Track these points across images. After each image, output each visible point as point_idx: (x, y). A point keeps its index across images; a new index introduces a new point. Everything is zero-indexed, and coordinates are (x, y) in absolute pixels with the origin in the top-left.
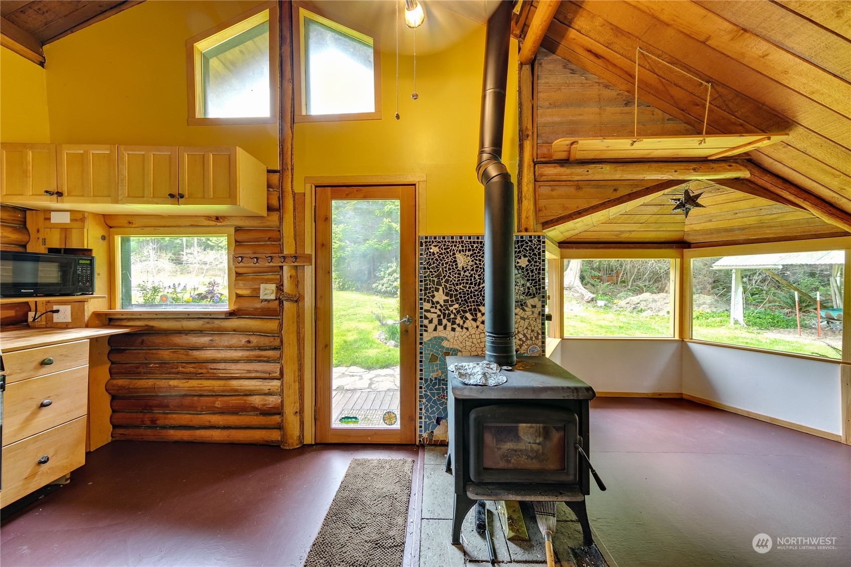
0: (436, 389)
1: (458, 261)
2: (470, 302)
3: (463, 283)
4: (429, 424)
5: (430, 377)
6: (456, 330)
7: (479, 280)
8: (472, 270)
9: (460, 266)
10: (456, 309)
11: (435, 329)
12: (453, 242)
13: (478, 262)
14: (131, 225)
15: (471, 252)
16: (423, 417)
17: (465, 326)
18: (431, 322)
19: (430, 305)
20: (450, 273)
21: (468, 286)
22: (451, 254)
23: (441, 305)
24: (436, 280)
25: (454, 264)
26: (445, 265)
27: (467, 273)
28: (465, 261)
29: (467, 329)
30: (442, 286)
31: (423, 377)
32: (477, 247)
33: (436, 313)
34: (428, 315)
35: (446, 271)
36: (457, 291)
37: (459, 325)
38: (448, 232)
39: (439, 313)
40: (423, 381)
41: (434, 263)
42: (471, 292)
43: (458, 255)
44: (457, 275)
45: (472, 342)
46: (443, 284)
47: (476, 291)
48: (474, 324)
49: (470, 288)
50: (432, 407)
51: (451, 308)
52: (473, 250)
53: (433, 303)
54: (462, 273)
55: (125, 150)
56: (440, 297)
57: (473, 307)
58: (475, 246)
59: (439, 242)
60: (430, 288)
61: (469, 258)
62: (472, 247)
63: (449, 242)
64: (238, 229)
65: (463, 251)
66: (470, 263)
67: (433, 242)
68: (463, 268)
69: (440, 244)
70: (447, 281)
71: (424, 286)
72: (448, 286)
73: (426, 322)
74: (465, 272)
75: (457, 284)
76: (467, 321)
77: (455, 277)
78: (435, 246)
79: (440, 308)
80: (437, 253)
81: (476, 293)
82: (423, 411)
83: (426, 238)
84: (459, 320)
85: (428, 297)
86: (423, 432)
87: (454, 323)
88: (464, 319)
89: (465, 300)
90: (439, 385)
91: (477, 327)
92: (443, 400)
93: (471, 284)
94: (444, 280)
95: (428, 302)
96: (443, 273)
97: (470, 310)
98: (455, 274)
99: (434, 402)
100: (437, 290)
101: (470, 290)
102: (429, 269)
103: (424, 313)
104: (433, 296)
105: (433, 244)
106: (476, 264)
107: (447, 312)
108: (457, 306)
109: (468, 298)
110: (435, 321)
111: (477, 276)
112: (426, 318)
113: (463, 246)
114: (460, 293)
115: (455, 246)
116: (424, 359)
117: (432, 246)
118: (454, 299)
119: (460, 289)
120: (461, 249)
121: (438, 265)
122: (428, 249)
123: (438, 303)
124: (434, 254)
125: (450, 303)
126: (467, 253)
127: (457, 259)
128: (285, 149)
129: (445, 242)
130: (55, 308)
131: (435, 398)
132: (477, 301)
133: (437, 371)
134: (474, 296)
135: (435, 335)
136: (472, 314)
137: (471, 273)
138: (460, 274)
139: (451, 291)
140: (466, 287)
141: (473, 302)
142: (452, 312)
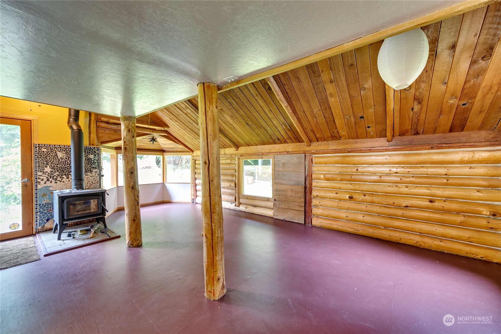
0: (46, 208)
1: (58, 155)
2: (65, 171)
3: (61, 164)
4: (42, 223)
5: (42, 203)
6: (58, 182)
7: (69, 163)
8: (66, 159)
9: (59, 157)
10: (57, 174)
11: (45, 183)
12: (55, 147)
13: (69, 156)
15: (65, 152)
16: (38, 221)
17: (63, 180)
18: (42, 180)
19: (42, 173)
20: (54, 160)
21: (64, 165)
22: (54, 152)
23: (48, 173)
24: (45, 163)
25: (56, 156)
26: (51, 157)
27: (63, 160)
28: (62, 155)
29: (64, 182)
30: (49, 165)
31: (38, 204)
32: (68, 150)
33: (45, 176)
34: (40, 177)
35: (51, 159)
36: (57, 167)
37: (59, 181)
38: (52, 142)
39: (47, 176)
40: (38, 206)
41: (44, 155)
42: (66, 167)
43: (58, 153)
44: (57, 161)
45: (67, 187)
46: (49, 164)
47: (68, 167)
48: (68, 180)
49: (65, 166)
50: (43, 215)
51: (54, 174)
52: (66, 151)
53: (43, 172)
54: (61, 160)
56: (48, 169)
57: (67, 173)
58: (67, 149)
59: (47, 147)
60: (42, 166)
61: (64, 154)
62: (66, 150)
63: (53, 147)
65: (61, 151)
66: (65, 156)
67: (43, 147)
68: (61, 158)
69: (47, 148)
70: (52, 163)
71: (38, 165)
72: (52, 165)
73: (39, 180)
74: (62, 159)
75: (58, 164)
76: (63, 179)
77: (57, 162)
78: (45, 148)
79: (48, 174)
80: (46, 151)
81: (68, 168)
82: (38, 218)
83: (39, 145)
84: (59, 178)
85: (40, 170)
86: (38, 227)
87: (56, 180)
88: (62, 178)
89: (62, 171)
90: (48, 206)
91: (69, 181)
92: (50, 211)
93: (66, 164)
94: (50, 163)
95: (41, 172)
96: (50, 160)
97: (65, 174)
98: (57, 160)
99: (45, 213)
100: (46, 167)
101: (65, 167)
102: (40, 158)
103: (38, 177)
104: (44, 169)
105: (43, 148)
106: (68, 156)
107: (52, 176)
108: (58, 173)
109: (64, 170)
110: (45, 180)
111: (68, 161)
112: (39, 178)
113: (61, 149)
114: (59, 168)
115: (56, 149)
116: (38, 196)
117: (42, 149)
118: (56, 170)
119: (60, 166)
120: (60, 150)
121: (46, 156)
122: (40, 149)
123: (46, 172)
124: (44, 152)
125: (54, 172)
126: (63, 152)
127: (57, 154)
129: (51, 147)
131: (46, 211)
132: (69, 171)
133: (46, 200)
134: (67, 169)
135: (45, 186)
136: (66, 176)
137: (66, 160)
138: (59, 160)
139: (54, 167)
140: (63, 165)
141: (67, 171)
142: (55, 175)
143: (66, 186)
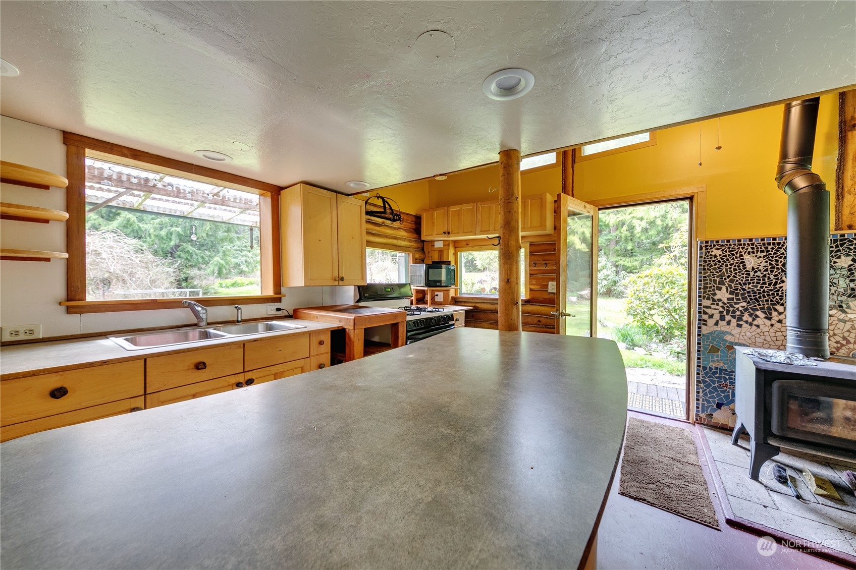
0: (716, 377)
1: (747, 262)
2: (762, 301)
3: (753, 283)
4: (708, 407)
5: (710, 365)
6: (743, 326)
7: (774, 281)
8: (766, 270)
9: (749, 267)
10: (742, 307)
11: (717, 324)
12: (741, 245)
13: (773, 263)
14: (468, 246)
15: (765, 254)
16: (701, 400)
17: (755, 323)
18: (711, 316)
19: (711, 302)
20: (736, 274)
21: (759, 286)
22: (738, 256)
23: (723, 303)
24: (718, 280)
25: (741, 265)
26: (729, 266)
27: (758, 274)
28: (755, 262)
29: (758, 326)
30: (725, 285)
31: (701, 365)
32: (773, 248)
33: (718, 309)
34: (707, 310)
35: (731, 271)
36: (744, 290)
37: (746, 322)
38: (733, 234)
39: (721, 309)
40: (701, 368)
41: (715, 264)
42: (764, 291)
43: (746, 257)
44: (744, 276)
45: (765, 340)
46: (726, 284)
47: (771, 290)
48: (768, 323)
49: (762, 287)
50: (710, 392)
51: (737, 306)
52: (767, 252)
53: (714, 300)
54: (752, 274)
55: (480, 205)
56: (723, 295)
57: (766, 306)
58: (770, 247)
59: (723, 246)
60: (711, 287)
61: (761, 259)
62: (767, 248)
63: (735, 245)
64: (532, 245)
65: (753, 252)
66: (764, 264)
67: (714, 246)
68: (753, 269)
69: (723, 248)
70: (732, 281)
71: (703, 285)
72: (733, 285)
73: (705, 317)
74: (756, 272)
75: (745, 284)
76: (758, 319)
77: (743, 277)
78: (718, 249)
79: (722, 305)
80: (720, 255)
81: (771, 293)
82: (701, 394)
83: (707, 242)
84: (746, 317)
85: (708, 294)
86: (700, 413)
87: (740, 319)
88: (753, 316)
89: (756, 299)
90: (720, 374)
91: (772, 325)
92: (725, 388)
93: (765, 283)
94: (728, 280)
95: (708, 299)
96: (727, 273)
97: (762, 309)
98: (743, 274)
99: (714, 388)
100: (720, 289)
101: (762, 290)
102: (708, 269)
103: (703, 309)
104: (715, 294)
105: (715, 248)
106: (770, 264)
107: (731, 309)
108: (744, 304)
109: (760, 297)
110: (717, 316)
111: (772, 277)
112: (705, 313)
113: (753, 248)
114: (748, 292)
115: (743, 248)
116: (702, 349)
117: (713, 250)
118: (740, 297)
119: (749, 288)
120: (751, 250)
121: (721, 266)
122: (709, 252)
123: (720, 300)
124: (715, 256)
125: (735, 301)
126: (759, 255)
127: (745, 261)
128: (567, 184)
129: (730, 245)
130: (436, 293)
131: (716, 385)
132: (771, 301)
133: (718, 361)
134: (768, 295)
135: (715, 329)
136: (765, 313)
137: (765, 273)
138: (749, 274)
139: (737, 290)
140: (757, 287)
141: (767, 301)
142: (738, 309)
143: (763, 337)
